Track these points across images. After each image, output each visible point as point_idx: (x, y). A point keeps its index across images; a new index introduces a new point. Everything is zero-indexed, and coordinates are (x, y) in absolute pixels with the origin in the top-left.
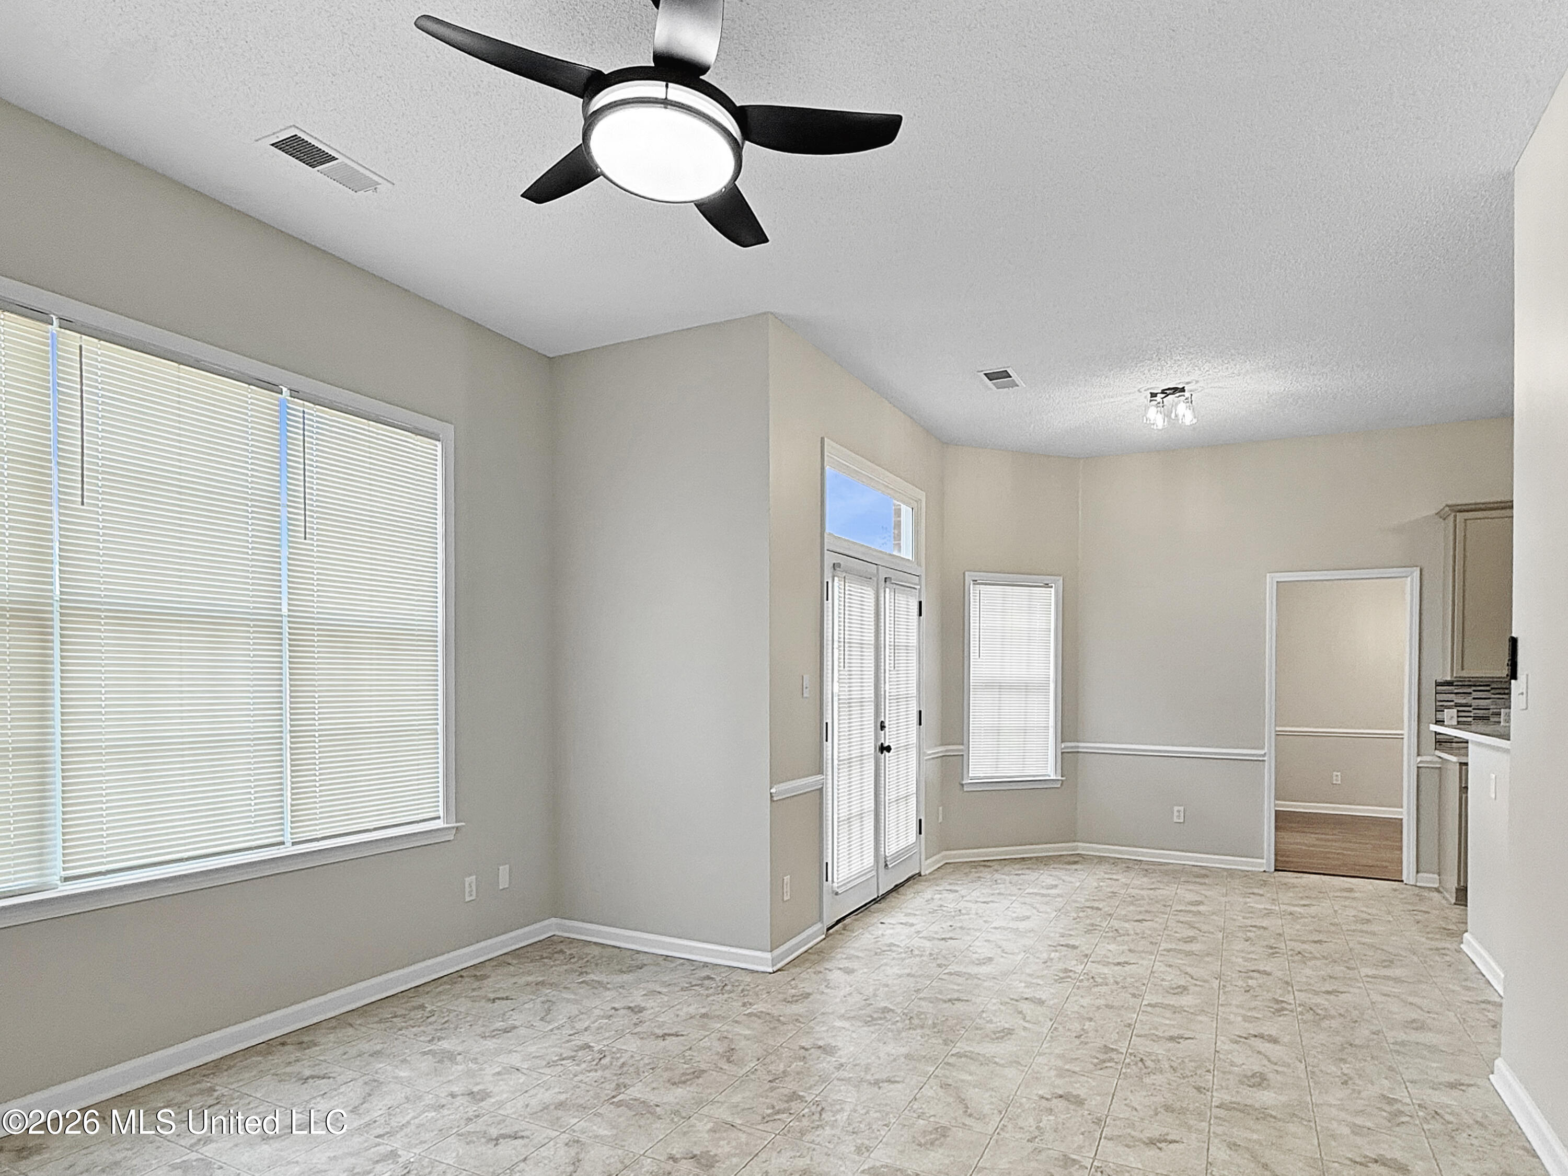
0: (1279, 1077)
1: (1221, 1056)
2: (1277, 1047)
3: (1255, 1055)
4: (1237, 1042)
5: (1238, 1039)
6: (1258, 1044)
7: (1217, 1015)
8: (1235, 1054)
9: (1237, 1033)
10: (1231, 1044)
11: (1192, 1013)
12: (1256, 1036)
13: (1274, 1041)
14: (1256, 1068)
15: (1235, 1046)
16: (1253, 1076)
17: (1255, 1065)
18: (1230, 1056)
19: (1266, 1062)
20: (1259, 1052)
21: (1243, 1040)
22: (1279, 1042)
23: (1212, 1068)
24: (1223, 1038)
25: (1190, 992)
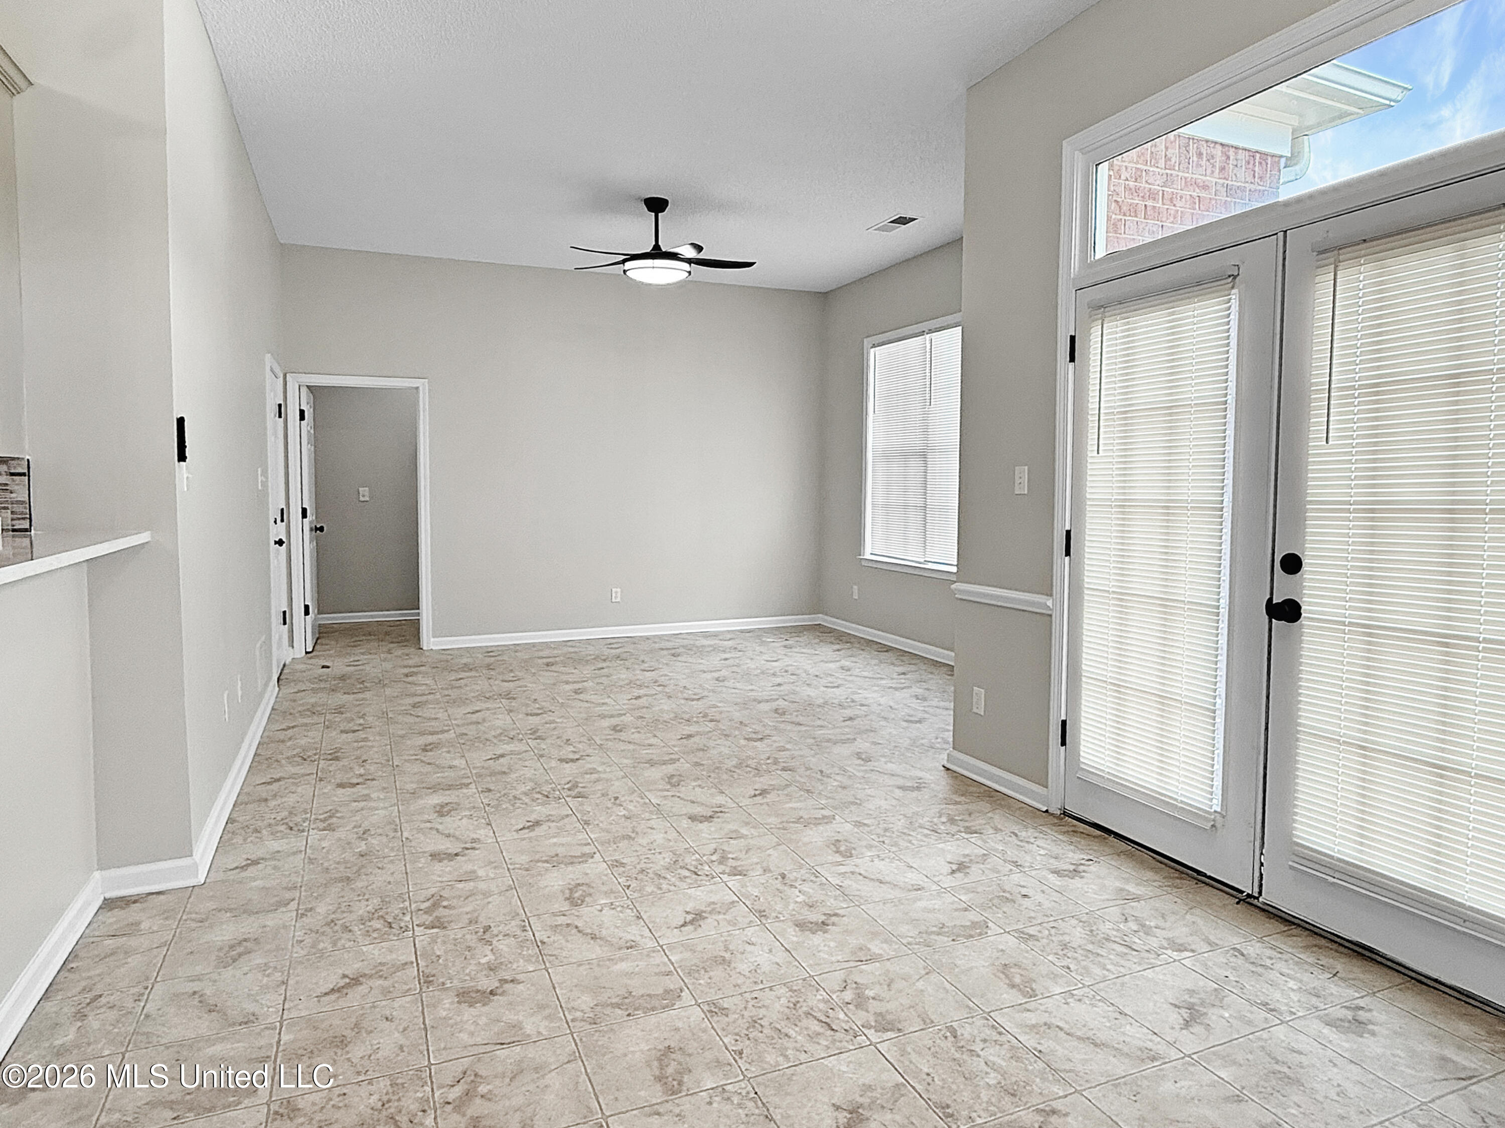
0: (426, 817)
1: (483, 821)
2: (431, 848)
3: (452, 831)
4: (474, 841)
5: (474, 845)
6: (451, 846)
7: (508, 869)
8: (471, 828)
9: (477, 852)
10: (478, 836)
11: (538, 861)
12: (456, 855)
13: (436, 856)
14: (447, 819)
15: (475, 836)
16: (449, 812)
17: (449, 823)
18: (476, 823)
19: (440, 827)
20: (448, 836)
21: (468, 845)
22: (431, 855)
23: (487, 808)
24: (490, 841)
25: (561, 898)
